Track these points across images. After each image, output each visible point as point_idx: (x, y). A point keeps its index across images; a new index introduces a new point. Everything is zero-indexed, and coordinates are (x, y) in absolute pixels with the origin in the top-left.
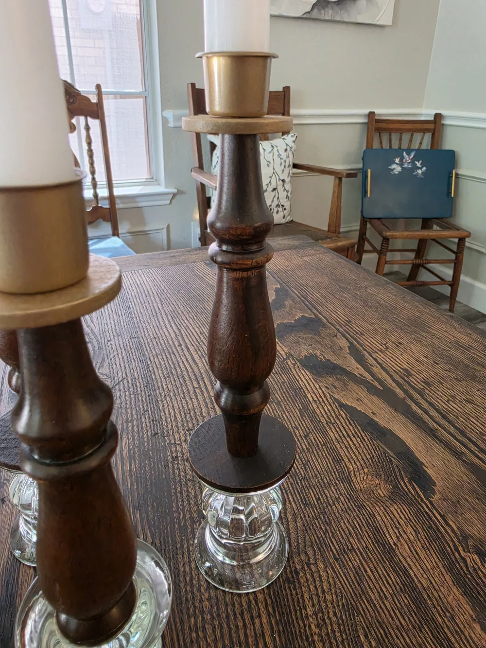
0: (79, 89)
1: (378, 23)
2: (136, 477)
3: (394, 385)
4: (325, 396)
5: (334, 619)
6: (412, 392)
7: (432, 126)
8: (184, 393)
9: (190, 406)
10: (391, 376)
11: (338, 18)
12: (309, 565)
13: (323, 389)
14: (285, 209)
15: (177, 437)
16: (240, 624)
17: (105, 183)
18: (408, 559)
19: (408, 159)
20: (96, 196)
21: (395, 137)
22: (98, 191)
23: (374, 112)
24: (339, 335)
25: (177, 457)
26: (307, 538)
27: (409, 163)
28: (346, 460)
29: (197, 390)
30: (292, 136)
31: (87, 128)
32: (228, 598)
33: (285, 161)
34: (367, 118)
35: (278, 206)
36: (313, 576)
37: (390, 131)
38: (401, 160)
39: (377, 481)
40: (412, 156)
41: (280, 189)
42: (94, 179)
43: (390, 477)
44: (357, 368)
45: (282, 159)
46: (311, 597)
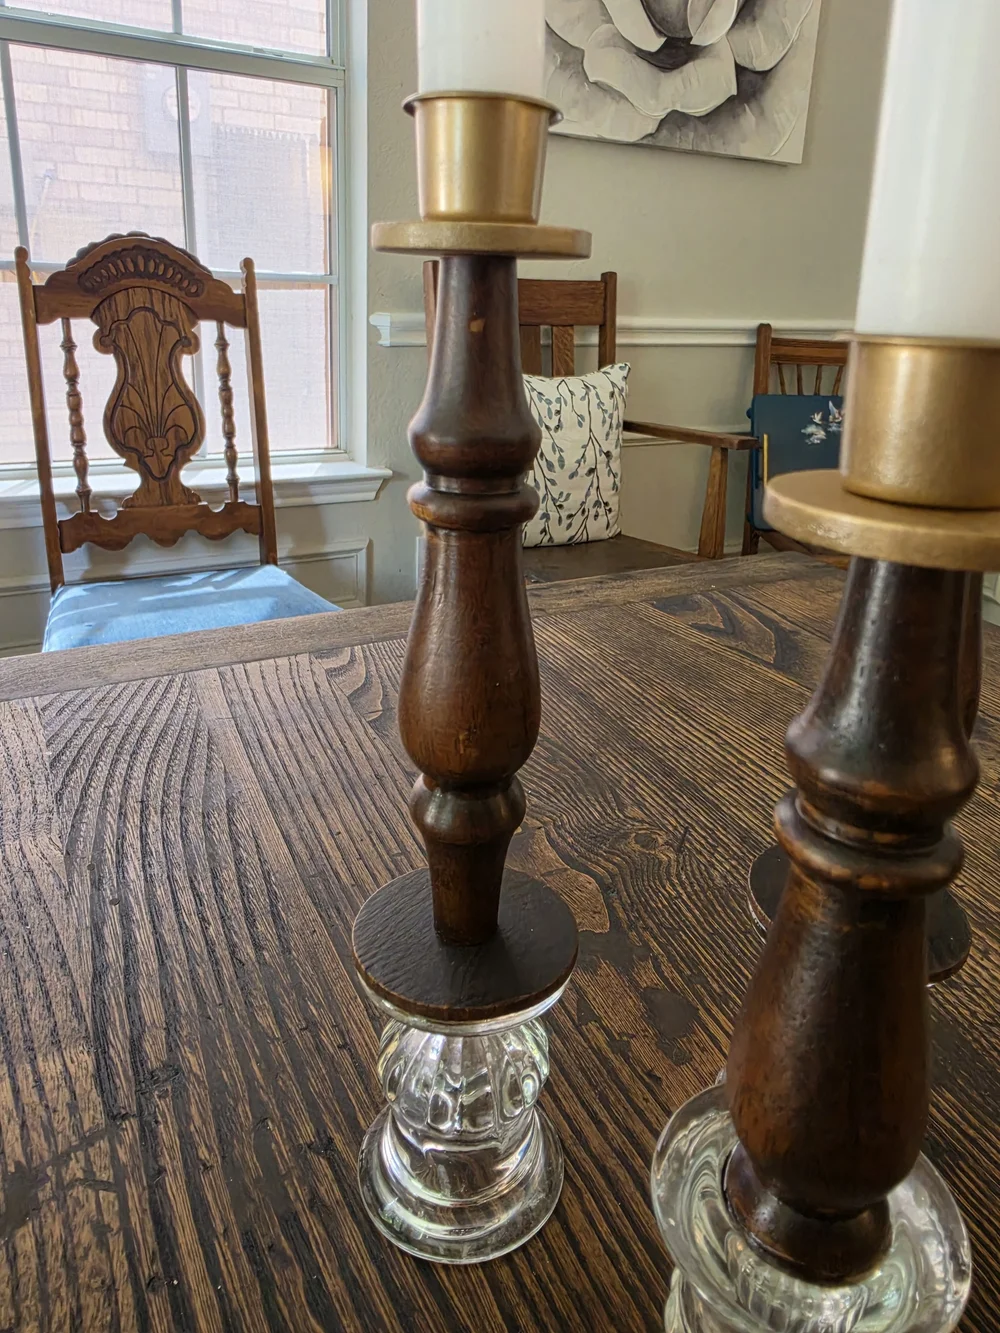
0: (211, 269)
1: (777, 159)
11: (704, 148)
14: (610, 510)
17: (252, 455)
19: (837, 416)
20: (233, 480)
21: (808, 373)
22: (239, 471)
23: (769, 325)
27: (840, 423)
30: (620, 367)
31: (222, 345)
33: (611, 416)
34: (755, 337)
35: (597, 504)
37: (798, 361)
38: (825, 418)
41: (602, 468)
42: (230, 447)
45: (604, 411)
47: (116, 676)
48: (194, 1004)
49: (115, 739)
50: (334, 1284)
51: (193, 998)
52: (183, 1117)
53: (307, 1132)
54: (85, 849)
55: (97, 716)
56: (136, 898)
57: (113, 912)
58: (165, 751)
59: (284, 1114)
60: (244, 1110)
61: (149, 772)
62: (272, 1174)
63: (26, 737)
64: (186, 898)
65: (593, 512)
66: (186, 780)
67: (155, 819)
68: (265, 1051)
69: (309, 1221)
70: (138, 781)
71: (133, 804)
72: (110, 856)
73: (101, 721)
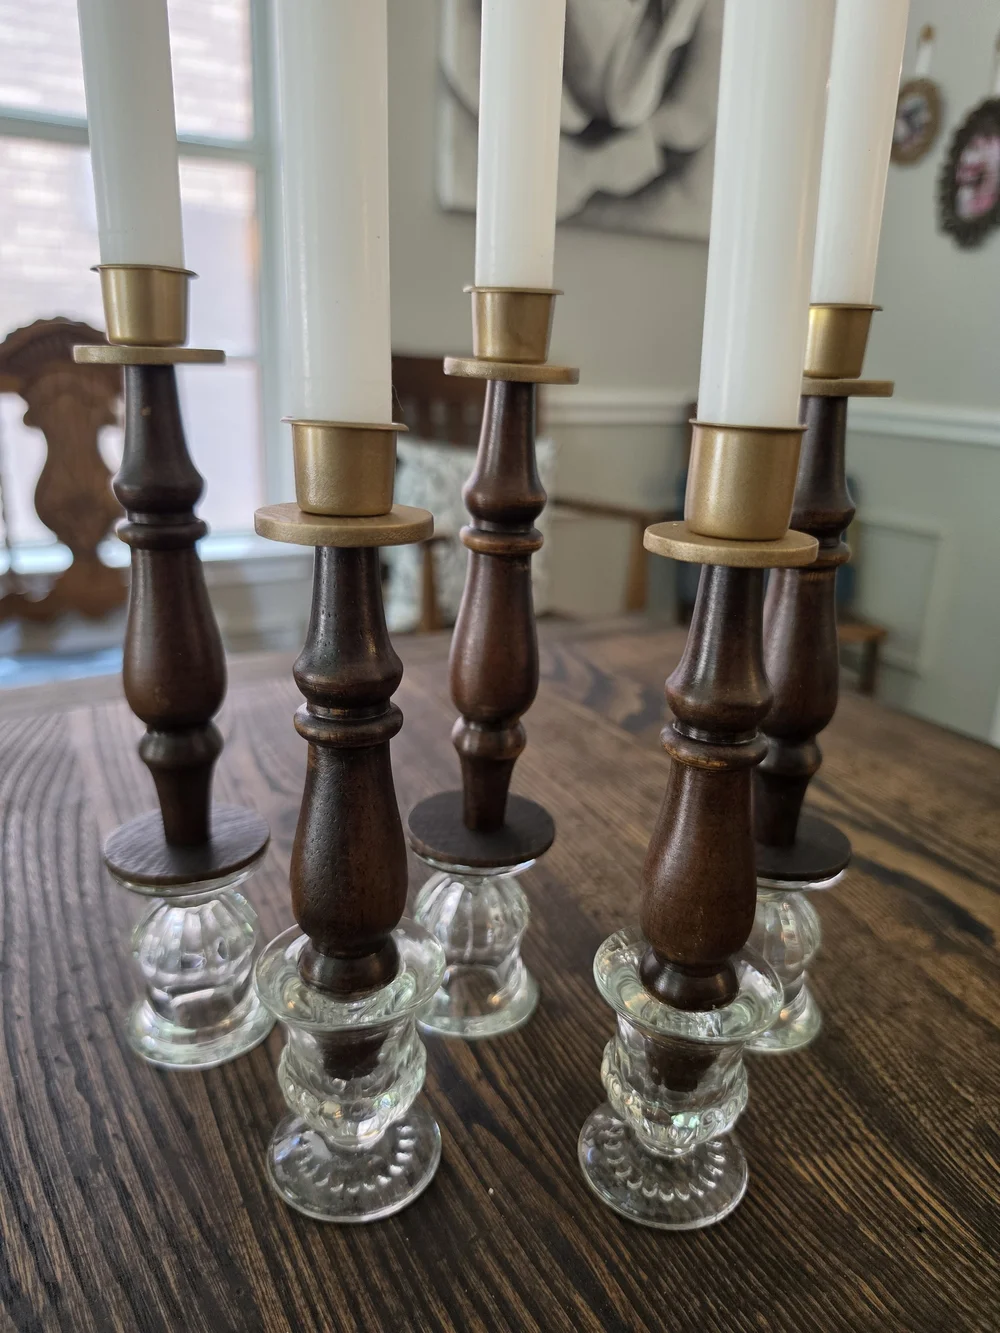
3: (887, 818)
5: (910, 1071)
6: (920, 827)
10: (877, 808)
12: (854, 1022)
16: (790, 1083)
18: (985, 1009)
36: (864, 1032)
39: (910, 931)
43: (927, 926)
44: (822, 800)
46: (871, 1053)
48: (26, 930)
50: (95, 1076)
51: (26, 926)
52: (6, 992)
53: (94, 1000)
58: (33, 768)
59: (81, 990)
60: (51, 990)
62: (65, 1025)
66: (46, 788)
67: (17, 813)
68: (74, 956)
69: (87, 1049)
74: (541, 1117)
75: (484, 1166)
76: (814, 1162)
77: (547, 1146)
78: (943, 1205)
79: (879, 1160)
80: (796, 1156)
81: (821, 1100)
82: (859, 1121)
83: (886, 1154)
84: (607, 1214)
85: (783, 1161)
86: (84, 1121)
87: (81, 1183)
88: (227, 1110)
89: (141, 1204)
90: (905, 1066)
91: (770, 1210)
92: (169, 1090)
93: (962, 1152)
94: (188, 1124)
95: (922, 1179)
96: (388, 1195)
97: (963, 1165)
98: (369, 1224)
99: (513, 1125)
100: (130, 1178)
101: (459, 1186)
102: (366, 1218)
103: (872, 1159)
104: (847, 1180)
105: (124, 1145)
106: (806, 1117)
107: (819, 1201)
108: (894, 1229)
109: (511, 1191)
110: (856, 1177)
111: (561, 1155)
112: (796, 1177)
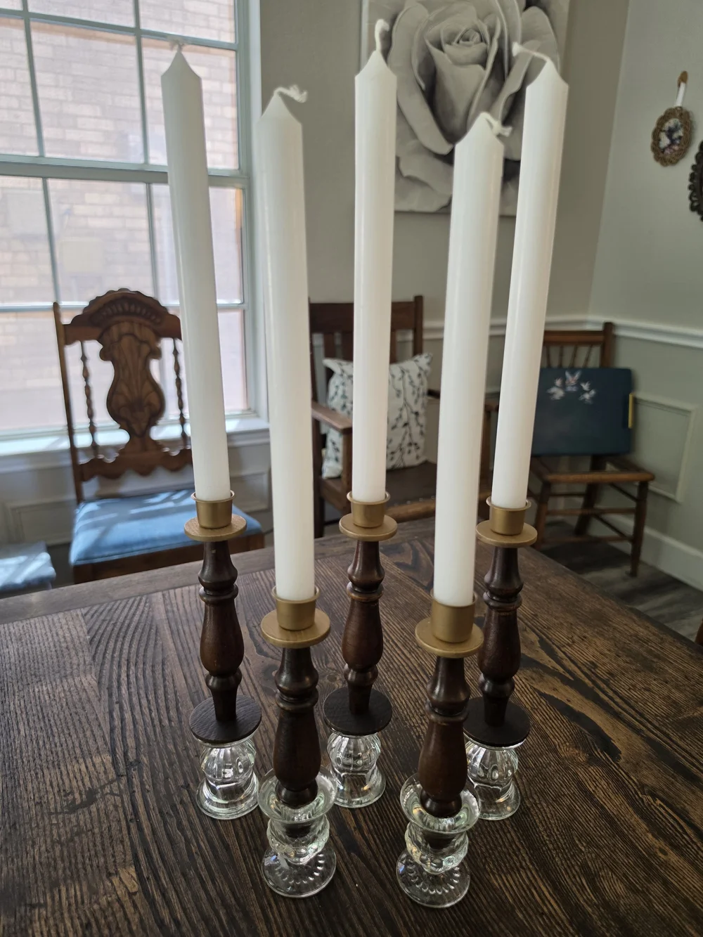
2: (394, 750)
3: (583, 676)
4: (526, 686)
5: (557, 833)
6: (599, 682)
7: (601, 338)
8: (407, 685)
9: (416, 696)
10: (579, 668)
12: (536, 804)
13: (524, 681)
14: (418, 447)
15: (414, 721)
16: (498, 836)
18: (604, 800)
19: (571, 381)
20: (183, 434)
21: (554, 351)
24: (528, 629)
25: (419, 735)
26: (532, 789)
27: (572, 386)
28: (551, 737)
29: (417, 683)
30: (426, 356)
31: (176, 354)
32: (486, 823)
33: (419, 389)
35: (410, 444)
36: (540, 811)
37: (547, 344)
38: (563, 383)
39: (577, 752)
40: (577, 376)
41: (413, 423)
43: (587, 749)
44: (550, 661)
45: (414, 386)
46: (541, 822)
47: (116, 597)
48: (146, 741)
49: (116, 629)
50: (185, 823)
51: (145, 739)
52: (141, 776)
53: (181, 782)
54: (105, 681)
55: (108, 618)
56: (125, 701)
57: (117, 706)
58: (137, 636)
59: (174, 777)
60: (161, 776)
61: (130, 646)
62: (169, 795)
63: (79, 629)
64: (144, 702)
65: (407, 449)
66: (145, 650)
67: (133, 668)
68: (169, 757)
69: (179, 807)
70: (125, 651)
71: (124, 662)
72: (115, 684)
73: (110, 621)
74: (382, 850)
75: (355, 874)
76: (502, 877)
77: (383, 864)
78: (556, 902)
79: (532, 879)
80: (494, 874)
81: (511, 846)
82: (527, 858)
83: (536, 876)
84: (406, 899)
85: (487, 876)
86: (183, 845)
87: (184, 875)
88: (244, 841)
89: (210, 886)
90: (555, 830)
91: (477, 900)
92: (218, 830)
93: (572, 877)
94: (227, 847)
95: (549, 889)
96: (313, 885)
97: (570, 883)
98: (304, 899)
99: (369, 853)
100: (204, 874)
101: (344, 882)
102: (303, 896)
103: (528, 878)
104: (515, 888)
105: (200, 858)
106: (503, 855)
107: (501, 898)
108: (531, 913)
109: (366, 886)
110: (519, 887)
111: (389, 869)
112: (492, 885)
